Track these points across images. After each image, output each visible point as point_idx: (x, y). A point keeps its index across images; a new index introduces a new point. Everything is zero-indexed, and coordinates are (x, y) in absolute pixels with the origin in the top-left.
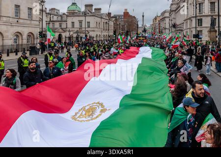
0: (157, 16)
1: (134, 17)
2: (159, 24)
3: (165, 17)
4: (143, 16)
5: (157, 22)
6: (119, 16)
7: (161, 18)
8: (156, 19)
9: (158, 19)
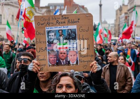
0: (123, 5)
1: (83, 7)
2: (126, 17)
3: (135, 6)
4: (101, 5)
5: (123, 15)
6: (55, 6)
7: (129, 7)
8: (120, 9)
9: (125, 10)
